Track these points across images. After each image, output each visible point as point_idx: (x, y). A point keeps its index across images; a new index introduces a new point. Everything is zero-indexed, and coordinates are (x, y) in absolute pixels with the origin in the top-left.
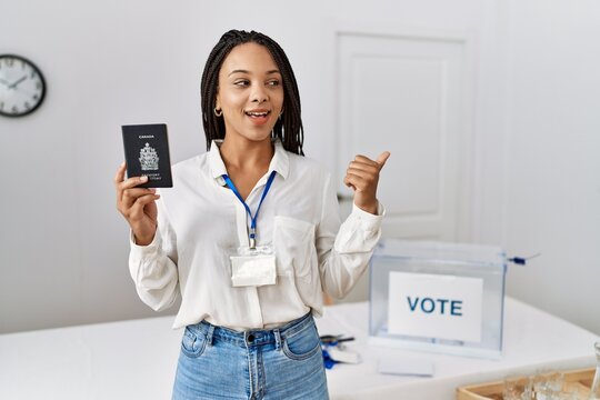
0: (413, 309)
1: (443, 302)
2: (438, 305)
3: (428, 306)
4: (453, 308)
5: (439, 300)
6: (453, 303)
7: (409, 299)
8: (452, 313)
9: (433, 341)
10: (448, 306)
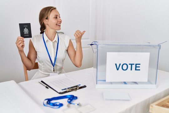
0: (118, 69)
1: (132, 65)
2: (130, 66)
3: (125, 67)
4: (136, 67)
5: (129, 64)
6: (136, 64)
7: (116, 64)
8: (136, 70)
9: (125, 83)
10: (134, 66)
